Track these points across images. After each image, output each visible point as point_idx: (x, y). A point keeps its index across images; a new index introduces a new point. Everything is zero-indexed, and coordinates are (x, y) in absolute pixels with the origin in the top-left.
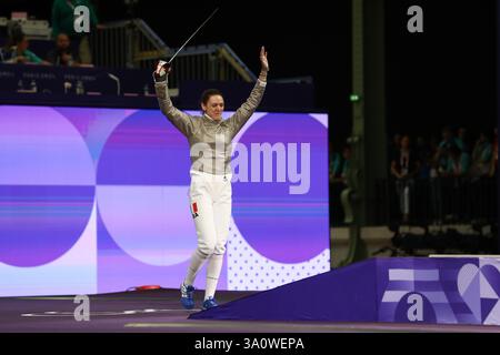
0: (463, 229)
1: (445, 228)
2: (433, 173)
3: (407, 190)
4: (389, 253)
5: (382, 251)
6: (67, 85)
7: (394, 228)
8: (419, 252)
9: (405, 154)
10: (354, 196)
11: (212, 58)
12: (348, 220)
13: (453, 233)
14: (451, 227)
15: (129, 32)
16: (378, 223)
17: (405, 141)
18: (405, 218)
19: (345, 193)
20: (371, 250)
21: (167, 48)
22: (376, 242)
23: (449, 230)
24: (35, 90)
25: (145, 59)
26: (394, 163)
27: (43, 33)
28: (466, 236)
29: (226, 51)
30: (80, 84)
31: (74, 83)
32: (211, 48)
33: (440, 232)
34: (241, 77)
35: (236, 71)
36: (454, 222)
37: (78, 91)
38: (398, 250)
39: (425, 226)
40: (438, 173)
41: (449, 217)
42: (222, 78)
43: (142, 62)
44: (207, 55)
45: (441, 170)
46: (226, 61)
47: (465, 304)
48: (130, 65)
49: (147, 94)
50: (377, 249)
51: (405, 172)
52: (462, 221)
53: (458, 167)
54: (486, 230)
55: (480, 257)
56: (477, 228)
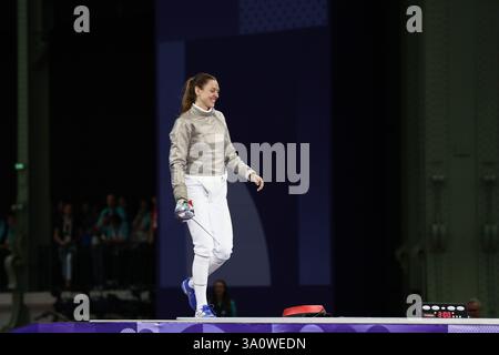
0: (123, 295)
1: (105, 294)
2: (95, 240)
3: (69, 257)
4: (50, 318)
5: (45, 316)
7: (56, 294)
9: (68, 222)
10: (19, 262)
12: (12, 285)
13: (113, 298)
14: (112, 292)
16: (41, 289)
17: (67, 208)
18: (68, 285)
19: (10, 258)
20: (34, 315)
22: (38, 307)
23: (110, 296)
26: (57, 231)
28: (126, 302)
33: (101, 298)
36: (115, 288)
38: (61, 315)
40: (101, 240)
41: (110, 283)
45: (103, 237)
50: (40, 314)
51: (68, 239)
52: (122, 286)
53: (118, 235)
54: (145, 296)
55: (139, 322)
56: (136, 293)
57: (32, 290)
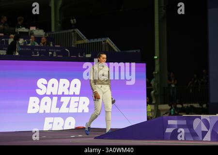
0: (196, 105)
1: (189, 105)
4: (168, 114)
5: (166, 113)
6: (50, 53)
8: (180, 114)
10: (156, 93)
11: (103, 43)
12: (154, 102)
14: (192, 104)
15: (73, 33)
16: (164, 103)
19: (153, 92)
20: (162, 113)
21: (87, 40)
22: (164, 110)
23: (191, 106)
24: (38, 55)
25: (79, 43)
27: (41, 34)
28: (197, 108)
29: (108, 40)
30: (55, 53)
31: (53, 52)
32: (103, 39)
33: (187, 107)
34: (114, 50)
35: (112, 48)
37: (54, 55)
39: (182, 104)
42: (107, 50)
43: (77, 45)
44: (101, 42)
46: (108, 44)
47: (196, 133)
48: (73, 46)
49: (79, 56)
54: (204, 106)
55: (201, 116)
56: (201, 105)
57: (161, 104)
